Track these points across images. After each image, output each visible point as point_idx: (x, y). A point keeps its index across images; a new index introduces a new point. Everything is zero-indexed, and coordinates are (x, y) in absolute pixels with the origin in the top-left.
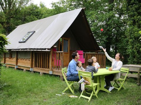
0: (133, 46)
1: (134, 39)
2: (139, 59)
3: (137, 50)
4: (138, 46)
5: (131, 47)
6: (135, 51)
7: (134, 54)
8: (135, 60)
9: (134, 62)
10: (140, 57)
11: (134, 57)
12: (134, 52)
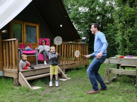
0: (123, 32)
1: (124, 22)
2: (132, 49)
3: (128, 37)
4: (129, 32)
5: (120, 33)
6: (126, 38)
7: (126, 42)
8: (127, 50)
9: (125, 54)
10: (133, 47)
11: (125, 47)
12: (125, 40)
